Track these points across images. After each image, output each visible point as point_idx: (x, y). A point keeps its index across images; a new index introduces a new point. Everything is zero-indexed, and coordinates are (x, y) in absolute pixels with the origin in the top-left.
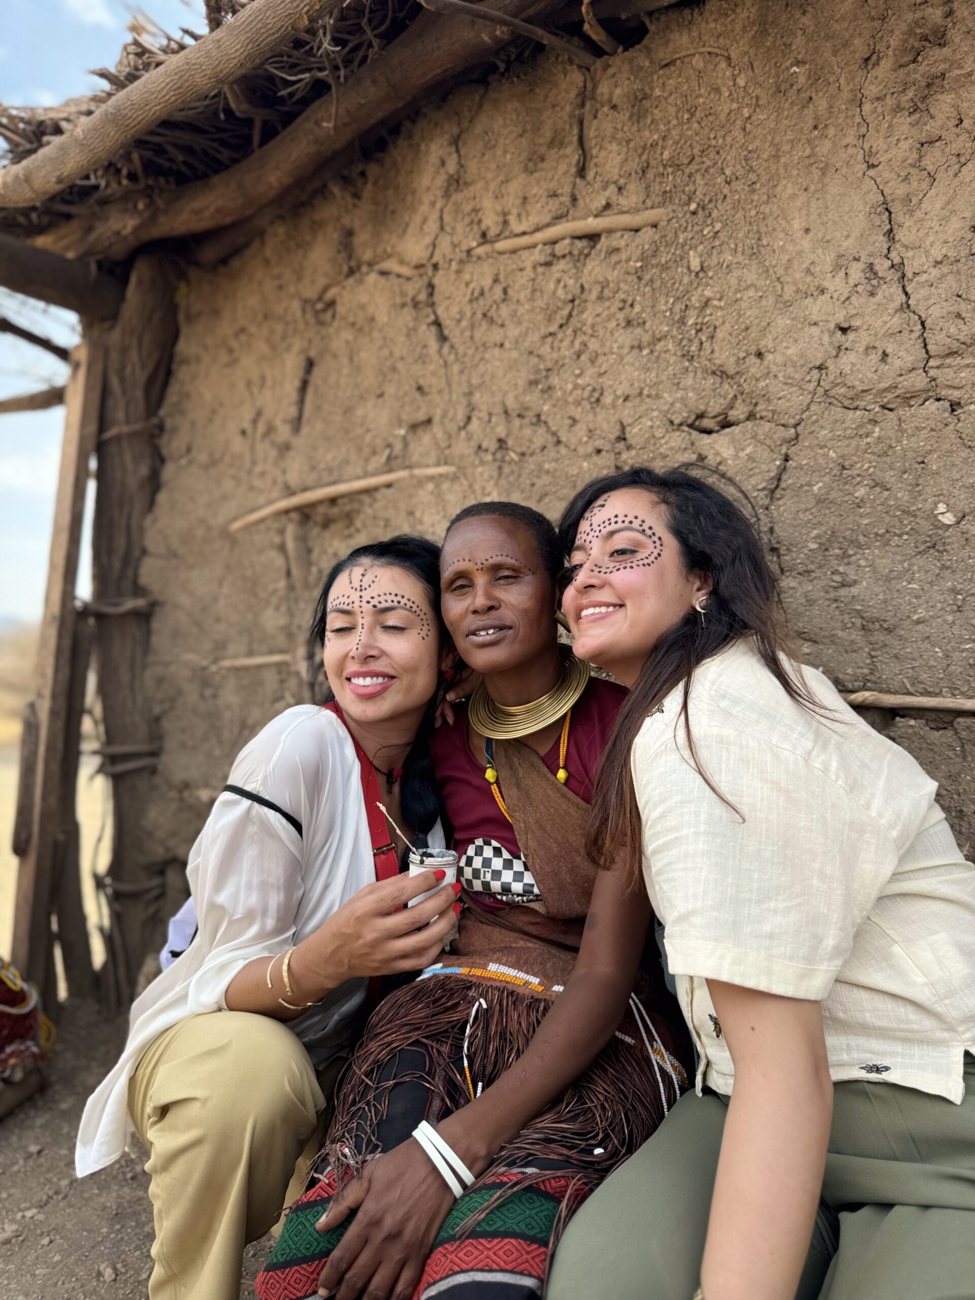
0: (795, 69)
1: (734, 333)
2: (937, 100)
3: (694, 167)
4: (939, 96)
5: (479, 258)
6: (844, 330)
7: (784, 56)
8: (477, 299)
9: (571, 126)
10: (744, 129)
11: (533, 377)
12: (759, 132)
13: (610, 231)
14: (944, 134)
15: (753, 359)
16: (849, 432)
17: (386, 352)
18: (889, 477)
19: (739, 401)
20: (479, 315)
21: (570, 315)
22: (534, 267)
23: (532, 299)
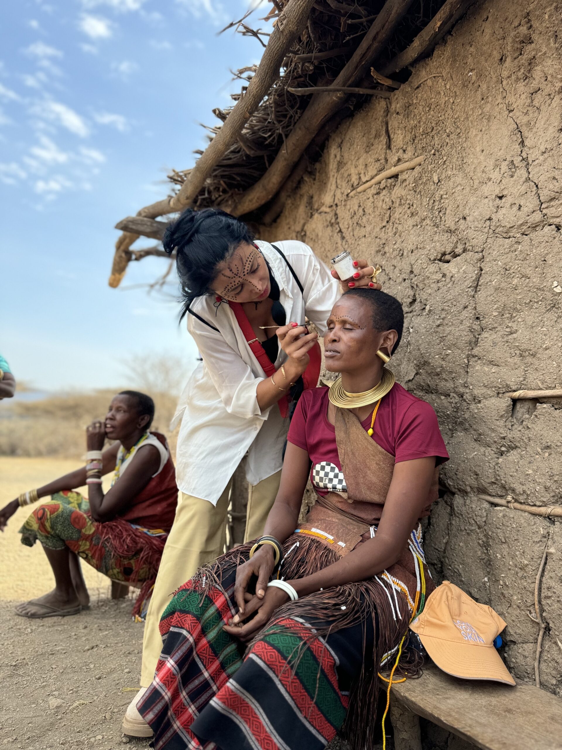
0: (471, 73)
1: (453, 210)
2: (535, 70)
3: (434, 132)
4: (536, 68)
5: (352, 197)
6: (501, 198)
7: (465, 69)
8: (353, 216)
9: (382, 126)
10: (452, 109)
11: (378, 249)
12: (458, 108)
13: (402, 172)
14: (540, 86)
15: (462, 221)
16: (506, 250)
17: (323, 249)
18: (528, 271)
19: (459, 243)
20: (355, 224)
21: (390, 217)
22: (373, 196)
23: (374, 212)
